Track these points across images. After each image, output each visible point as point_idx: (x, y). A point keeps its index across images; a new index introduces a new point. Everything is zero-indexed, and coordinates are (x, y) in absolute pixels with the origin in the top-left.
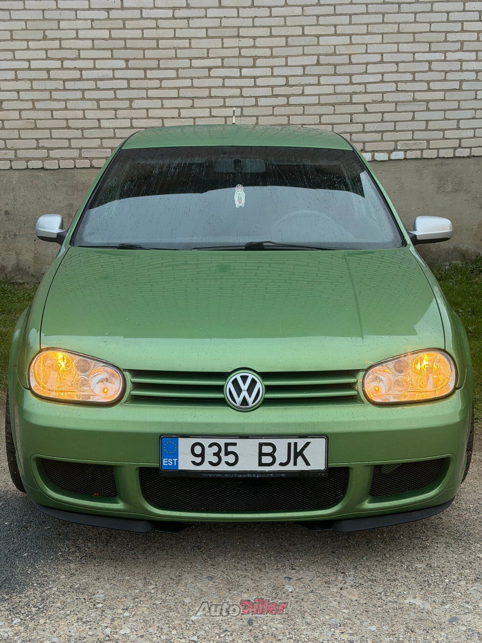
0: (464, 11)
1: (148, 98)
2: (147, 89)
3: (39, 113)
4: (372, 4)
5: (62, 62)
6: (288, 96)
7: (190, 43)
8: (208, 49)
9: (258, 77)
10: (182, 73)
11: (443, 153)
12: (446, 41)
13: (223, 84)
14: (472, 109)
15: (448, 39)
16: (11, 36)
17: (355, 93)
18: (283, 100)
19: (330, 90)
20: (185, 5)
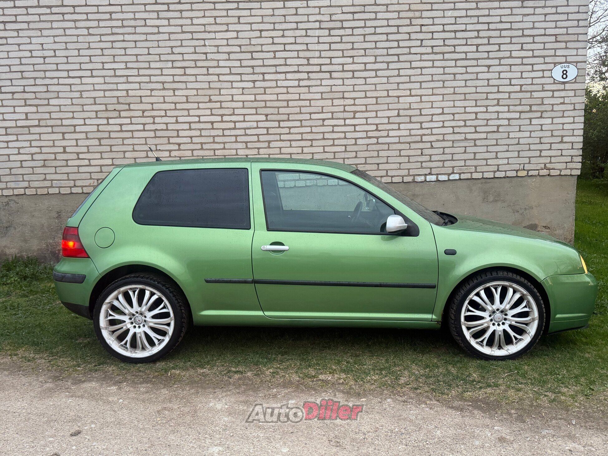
0: (499, 78)
1: (281, 140)
2: (280, 134)
3: (206, 152)
4: (436, 74)
5: (222, 117)
6: (377, 138)
7: (310, 103)
8: (323, 107)
9: (357, 125)
10: (304, 123)
11: (486, 175)
12: (487, 99)
13: (333, 130)
14: (506, 145)
15: (488, 98)
16: (187, 99)
17: (425, 135)
18: (374, 141)
19: (407, 133)
20: (307, 78)
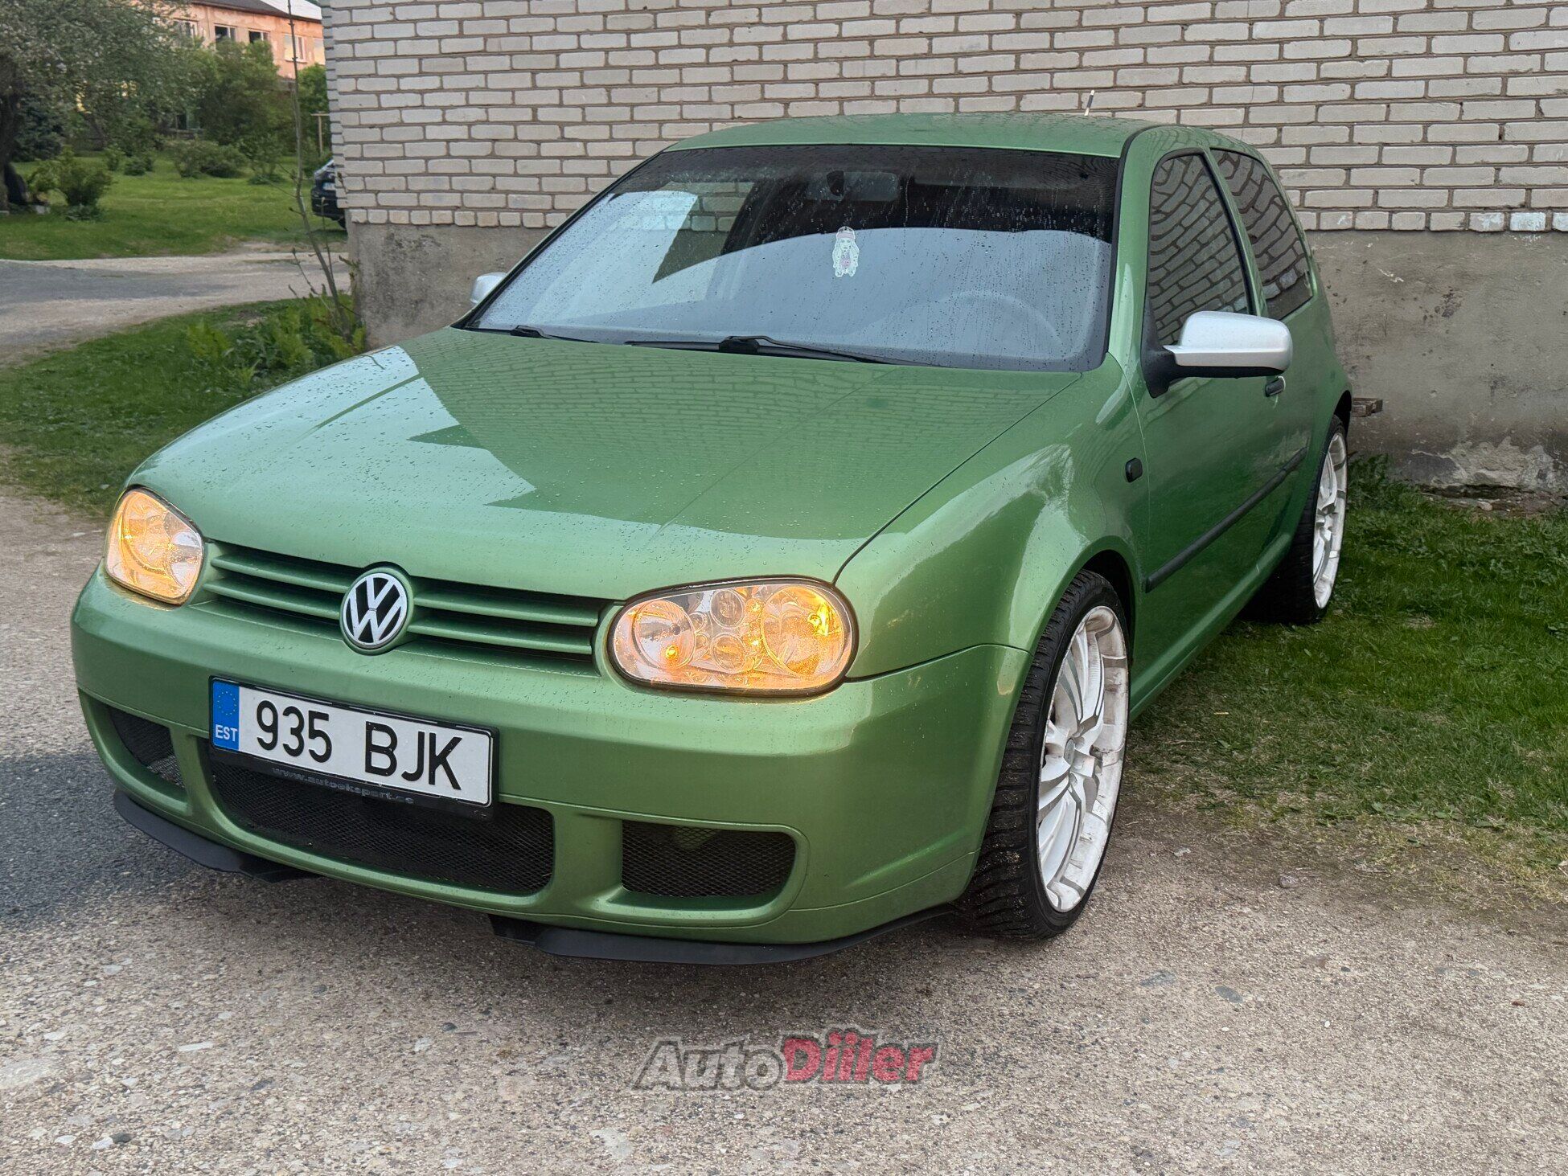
1: (1053, 90)
2: (1052, 71)
5: (898, 23)
6: (1353, 82)
9: (1289, 40)
10: (1126, 36)
17: (1516, 74)
18: (1341, 91)
19: (1456, 66)
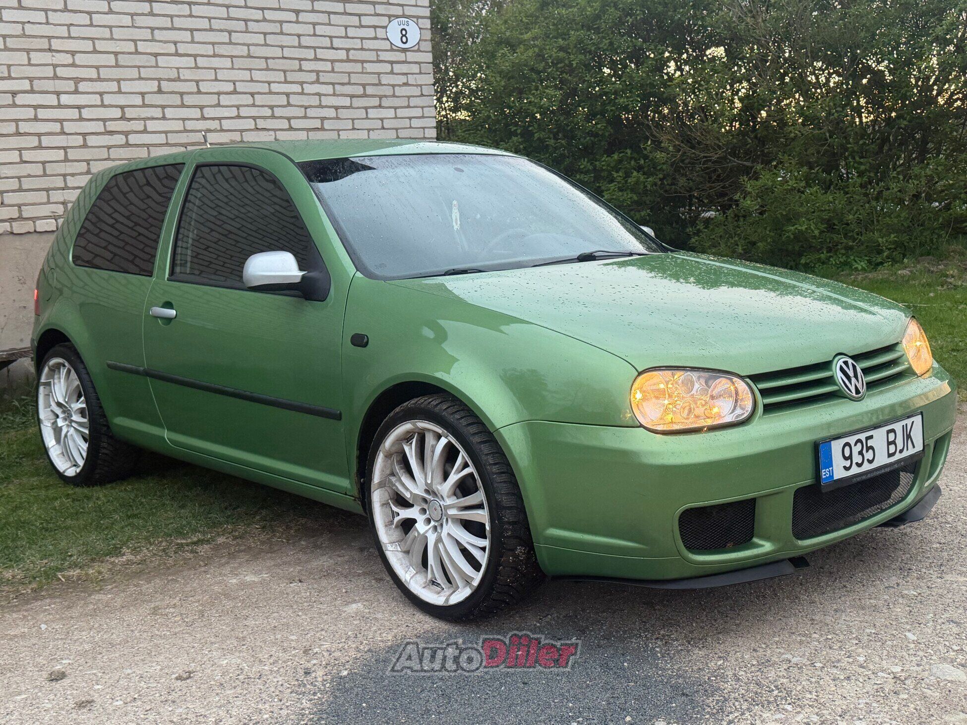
0: (315, 35)
4: (215, 18)
6: (126, 134)
8: (9, 66)
12: (301, 70)
13: (36, 115)
15: (303, 68)
18: (120, 139)
19: (178, 126)
